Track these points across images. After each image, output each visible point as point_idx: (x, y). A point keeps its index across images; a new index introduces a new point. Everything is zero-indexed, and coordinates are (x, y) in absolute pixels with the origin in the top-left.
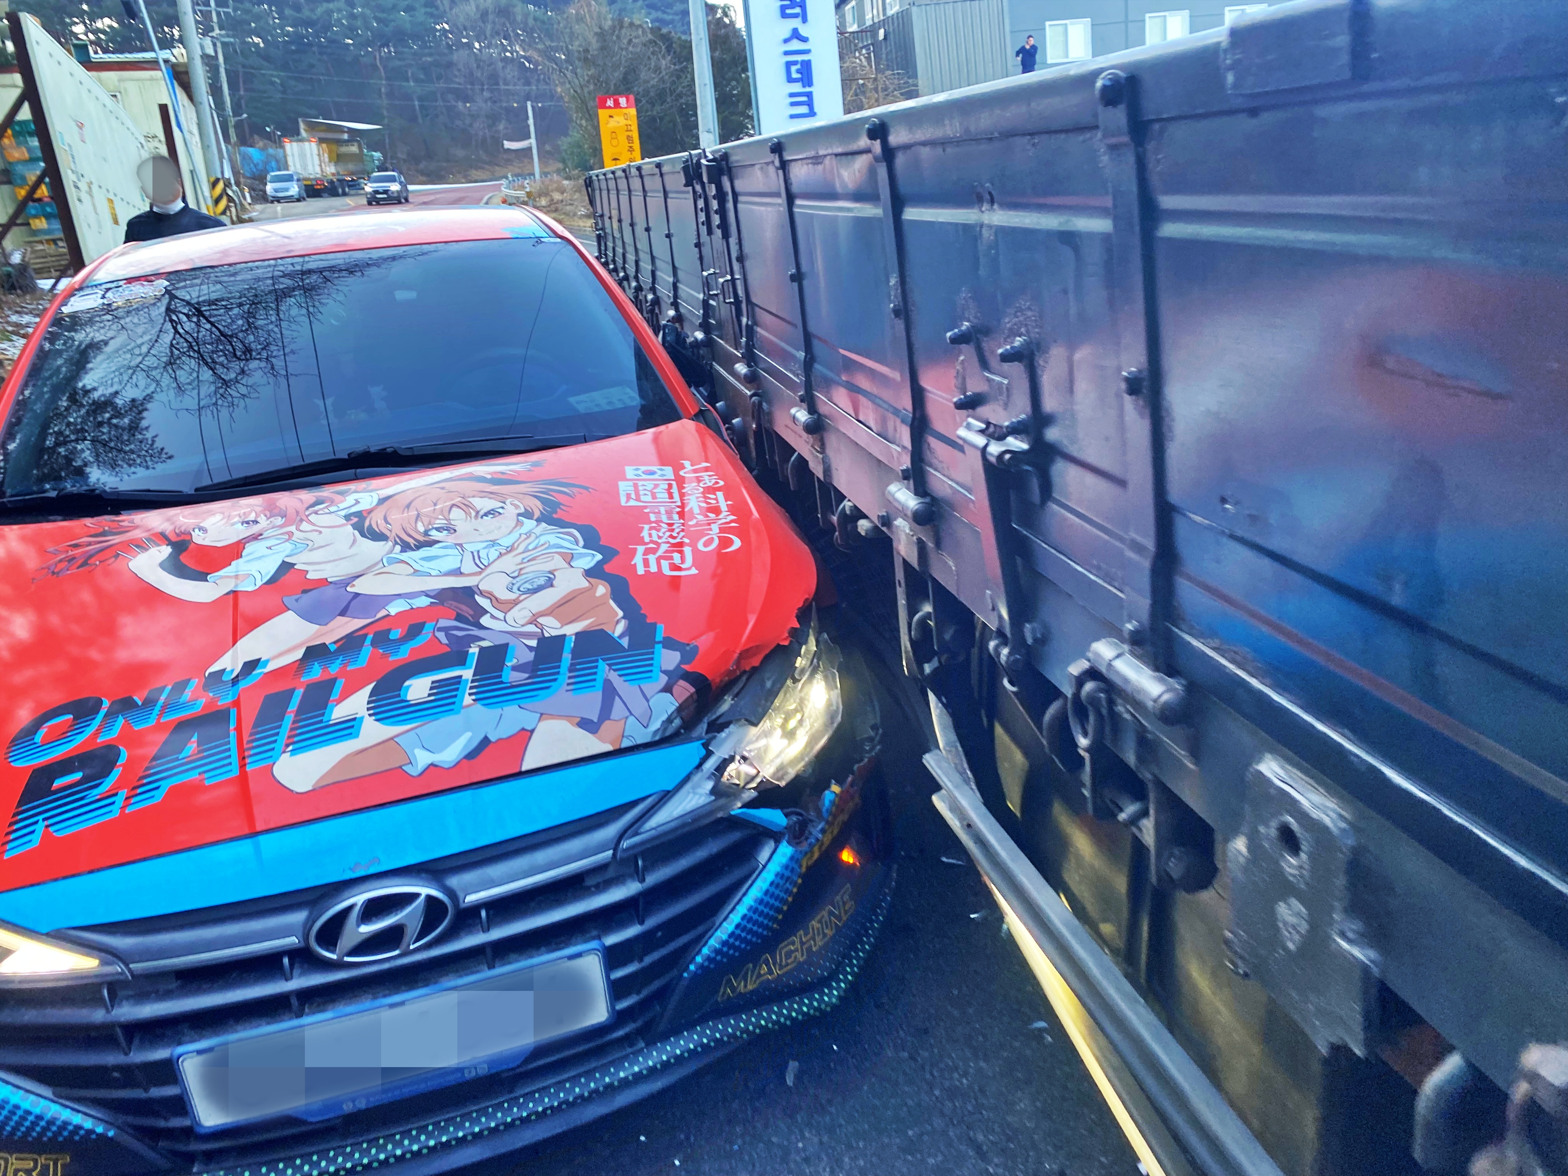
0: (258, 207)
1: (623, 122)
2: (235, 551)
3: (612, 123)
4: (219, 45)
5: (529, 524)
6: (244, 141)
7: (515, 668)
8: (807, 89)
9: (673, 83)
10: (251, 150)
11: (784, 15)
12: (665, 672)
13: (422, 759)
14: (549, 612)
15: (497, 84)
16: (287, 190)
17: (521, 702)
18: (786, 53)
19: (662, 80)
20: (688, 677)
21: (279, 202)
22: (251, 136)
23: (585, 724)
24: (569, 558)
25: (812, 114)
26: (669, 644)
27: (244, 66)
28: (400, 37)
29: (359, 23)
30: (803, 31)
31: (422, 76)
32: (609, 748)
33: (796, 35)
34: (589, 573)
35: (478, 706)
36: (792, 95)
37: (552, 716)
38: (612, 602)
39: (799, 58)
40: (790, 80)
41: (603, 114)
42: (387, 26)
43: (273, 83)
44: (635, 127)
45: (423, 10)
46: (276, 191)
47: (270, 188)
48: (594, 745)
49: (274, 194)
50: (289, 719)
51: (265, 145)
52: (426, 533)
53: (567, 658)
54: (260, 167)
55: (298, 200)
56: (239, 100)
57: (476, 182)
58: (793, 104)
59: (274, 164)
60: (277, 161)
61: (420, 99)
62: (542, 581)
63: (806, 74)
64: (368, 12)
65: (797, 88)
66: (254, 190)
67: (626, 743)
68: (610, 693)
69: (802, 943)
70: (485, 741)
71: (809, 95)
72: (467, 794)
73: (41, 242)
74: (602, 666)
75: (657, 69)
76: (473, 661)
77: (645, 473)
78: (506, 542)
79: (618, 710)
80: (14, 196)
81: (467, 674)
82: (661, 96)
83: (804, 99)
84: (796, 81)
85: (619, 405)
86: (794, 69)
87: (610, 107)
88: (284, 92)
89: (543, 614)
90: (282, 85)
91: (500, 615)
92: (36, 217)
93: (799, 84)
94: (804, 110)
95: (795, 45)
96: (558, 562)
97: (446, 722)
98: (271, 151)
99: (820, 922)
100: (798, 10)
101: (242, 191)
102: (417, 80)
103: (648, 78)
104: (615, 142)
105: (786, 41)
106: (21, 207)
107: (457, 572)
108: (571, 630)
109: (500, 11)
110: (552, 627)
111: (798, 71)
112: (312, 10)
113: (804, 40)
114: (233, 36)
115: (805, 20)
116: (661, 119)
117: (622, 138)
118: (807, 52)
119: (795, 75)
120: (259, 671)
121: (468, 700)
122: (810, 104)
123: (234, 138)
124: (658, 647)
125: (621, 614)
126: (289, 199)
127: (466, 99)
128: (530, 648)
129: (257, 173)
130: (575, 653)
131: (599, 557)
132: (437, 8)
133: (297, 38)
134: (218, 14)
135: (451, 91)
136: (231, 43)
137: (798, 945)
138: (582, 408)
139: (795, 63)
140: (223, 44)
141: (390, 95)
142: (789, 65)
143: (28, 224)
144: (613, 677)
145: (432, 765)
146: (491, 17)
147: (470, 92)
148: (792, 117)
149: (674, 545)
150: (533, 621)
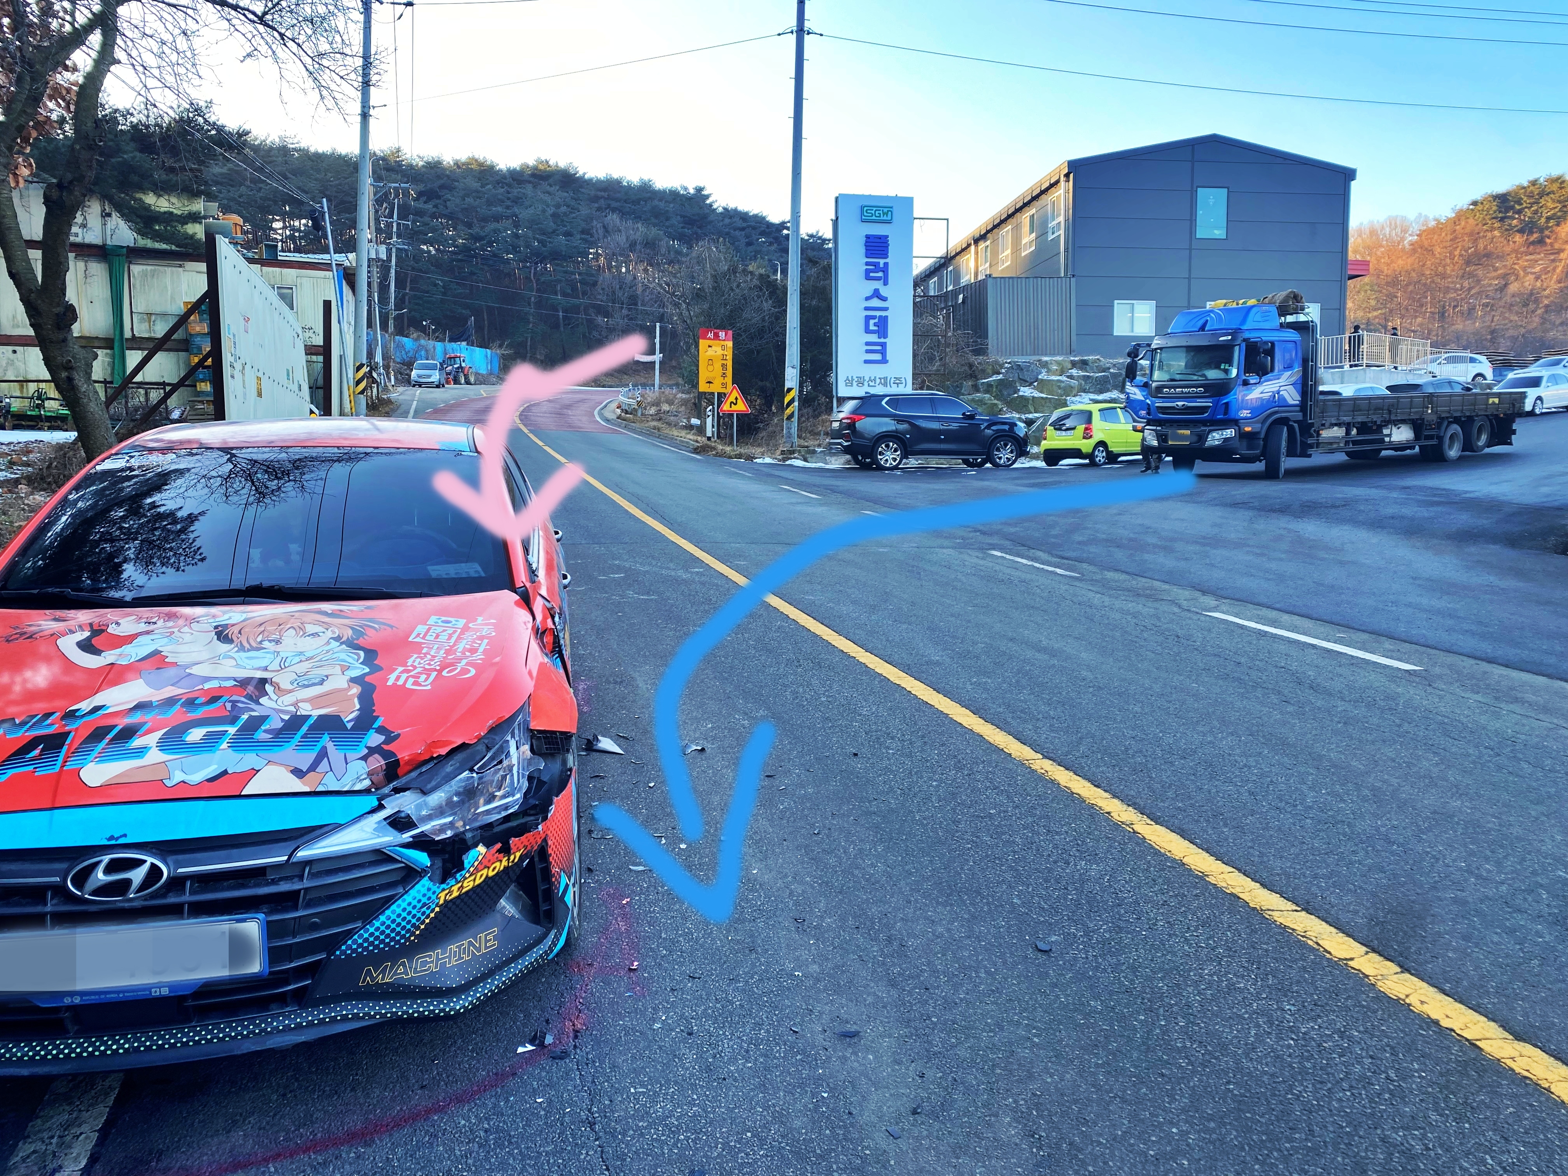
0: (401, 389)
1: (720, 352)
2: (129, 639)
3: (710, 352)
4: (394, 250)
5: (334, 644)
6: (401, 331)
7: (265, 731)
8: (882, 340)
9: (772, 323)
10: (405, 339)
11: (868, 278)
12: (367, 748)
13: (178, 777)
14: (309, 700)
15: (636, 304)
16: (429, 376)
17: (259, 753)
18: (866, 309)
19: (763, 320)
20: (385, 754)
21: (420, 386)
22: (409, 326)
23: (298, 773)
24: (344, 669)
25: (884, 361)
26: (381, 730)
27: (413, 269)
28: (556, 256)
29: (522, 243)
30: (884, 291)
31: (569, 291)
32: (307, 789)
33: (877, 294)
34: (353, 680)
35: (230, 750)
36: (867, 344)
37: (276, 763)
38: (356, 700)
39: (878, 313)
40: (868, 331)
41: (703, 342)
42: (545, 246)
43: (436, 285)
44: (730, 357)
45: (578, 237)
46: (419, 376)
47: (414, 374)
48: (298, 786)
49: (416, 379)
50: (105, 741)
51: (419, 337)
52: (261, 642)
53: (304, 729)
54: (410, 355)
55: (438, 387)
56: (404, 295)
57: (603, 386)
58: (868, 351)
59: (423, 353)
60: (427, 351)
61: (565, 311)
62: (317, 681)
63: (882, 327)
64: (530, 233)
65: (874, 338)
66: (401, 374)
67: (321, 788)
68: (323, 754)
69: (438, 959)
70: (225, 772)
71: (884, 345)
72: (202, 803)
73: (202, 402)
74: (326, 737)
75: (760, 309)
76: (240, 723)
77: (443, 622)
78: (308, 654)
79: (324, 766)
80: (188, 361)
81: (232, 730)
82: (761, 331)
83: (879, 348)
84: (873, 332)
85: (464, 575)
86: (872, 322)
87: (710, 339)
88: (444, 294)
89: (303, 701)
90: (444, 287)
91: (274, 697)
92: (203, 381)
93: (876, 336)
94: (878, 357)
95: (875, 303)
96: (338, 670)
97: (204, 757)
98: (423, 342)
99: (459, 947)
100: (880, 274)
101: (388, 374)
102: (564, 294)
103: (751, 317)
104: (711, 368)
105: (867, 299)
106: (192, 372)
107: (266, 669)
108: (316, 713)
109: (647, 243)
110: (305, 709)
111: (875, 324)
112: (482, 228)
113: (884, 299)
114: (409, 244)
115: (886, 283)
116: (758, 352)
117: (718, 366)
118: (886, 309)
119: (872, 327)
120: (101, 712)
121: (224, 745)
122: (883, 352)
123: (391, 328)
124: (372, 731)
125: (358, 707)
126: (430, 385)
127: (607, 314)
128: (282, 720)
129: (407, 360)
130: (311, 728)
131: (367, 670)
132: (592, 236)
133: (465, 249)
134: (398, 224)
135: (594, 306)
136: (406, 250)
137: (434, 958)
138: (434, 574)
139: (874, 317)
140: (397, 249)
141: (539, 304)
142: (868, 318)
143: (195, 386)
144: (330, 747)
145: (183, 782)
146: (638, 247)
147: (610, 309)
148: (866, 362)
149: (426, 669)
150: (295, 705)
